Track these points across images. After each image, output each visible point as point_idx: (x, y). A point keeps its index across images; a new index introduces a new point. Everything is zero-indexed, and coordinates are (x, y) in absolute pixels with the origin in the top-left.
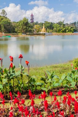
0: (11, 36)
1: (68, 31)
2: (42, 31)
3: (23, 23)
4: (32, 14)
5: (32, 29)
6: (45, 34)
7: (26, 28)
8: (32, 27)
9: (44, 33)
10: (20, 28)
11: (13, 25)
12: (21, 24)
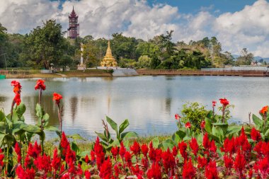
0: (7, 75)
1: (185, 65)
2: (104, 63)
3: (43, 36)
4: (73, 12)
5: (72, 58)
6: (112, 71)
7: (54, 53)
8: (72, 51)
9: (109, 68)
10: (35, 51)
11: (12, 43)
12: (37, 39)
